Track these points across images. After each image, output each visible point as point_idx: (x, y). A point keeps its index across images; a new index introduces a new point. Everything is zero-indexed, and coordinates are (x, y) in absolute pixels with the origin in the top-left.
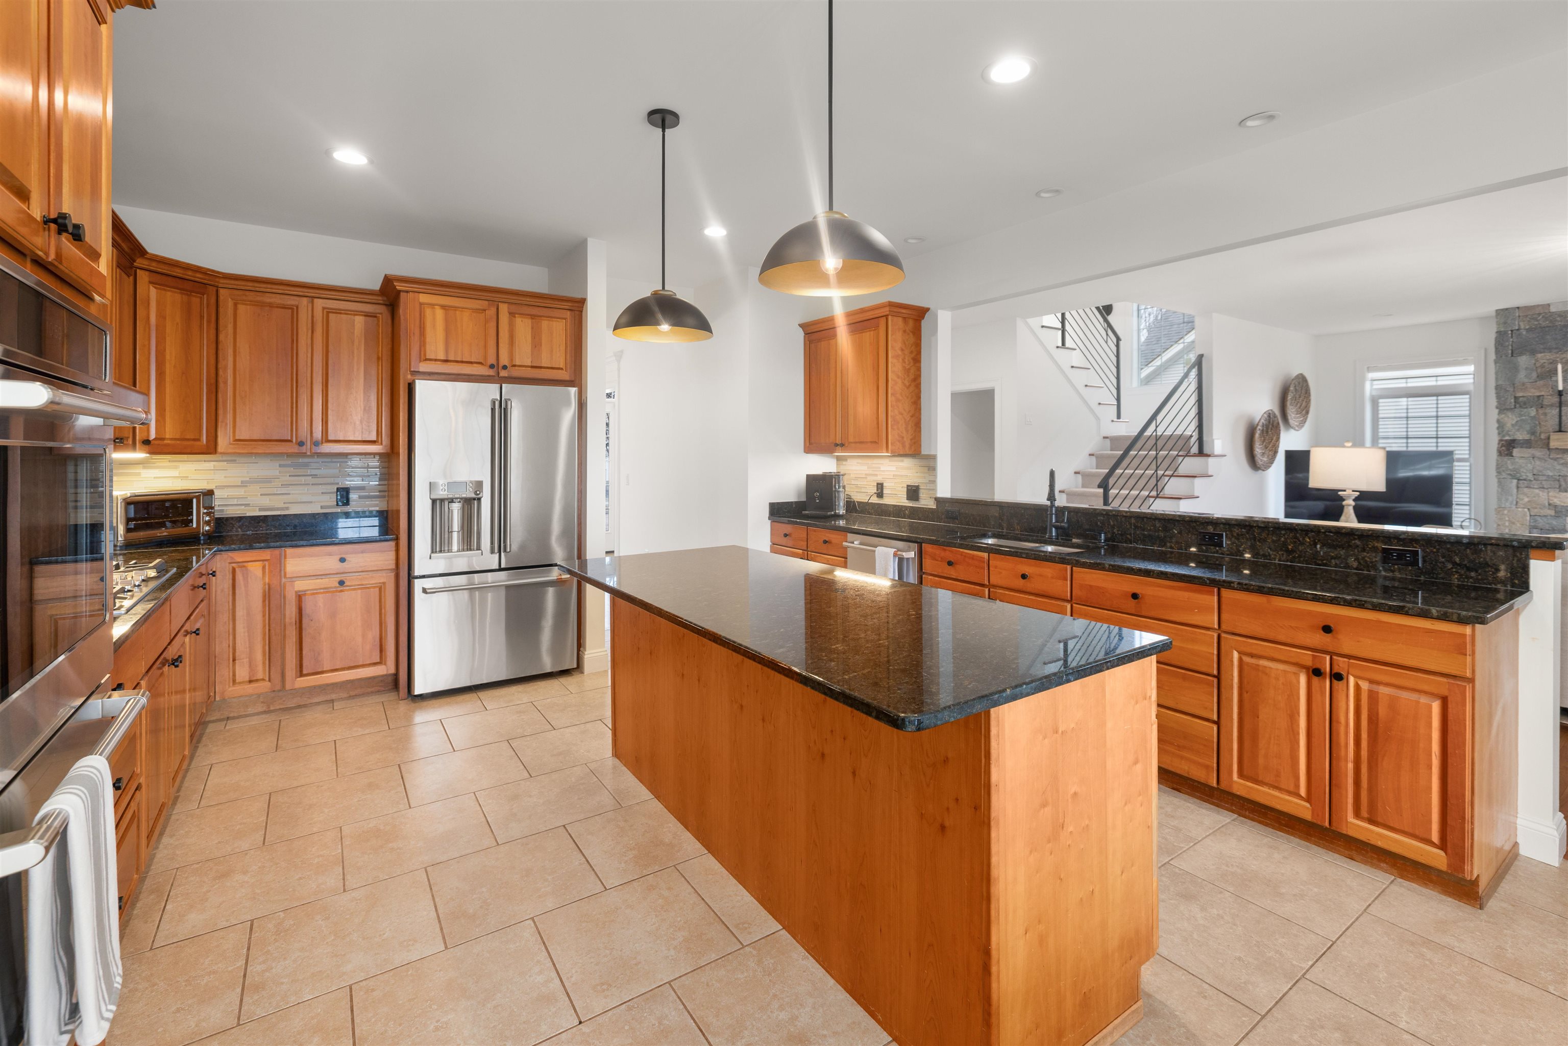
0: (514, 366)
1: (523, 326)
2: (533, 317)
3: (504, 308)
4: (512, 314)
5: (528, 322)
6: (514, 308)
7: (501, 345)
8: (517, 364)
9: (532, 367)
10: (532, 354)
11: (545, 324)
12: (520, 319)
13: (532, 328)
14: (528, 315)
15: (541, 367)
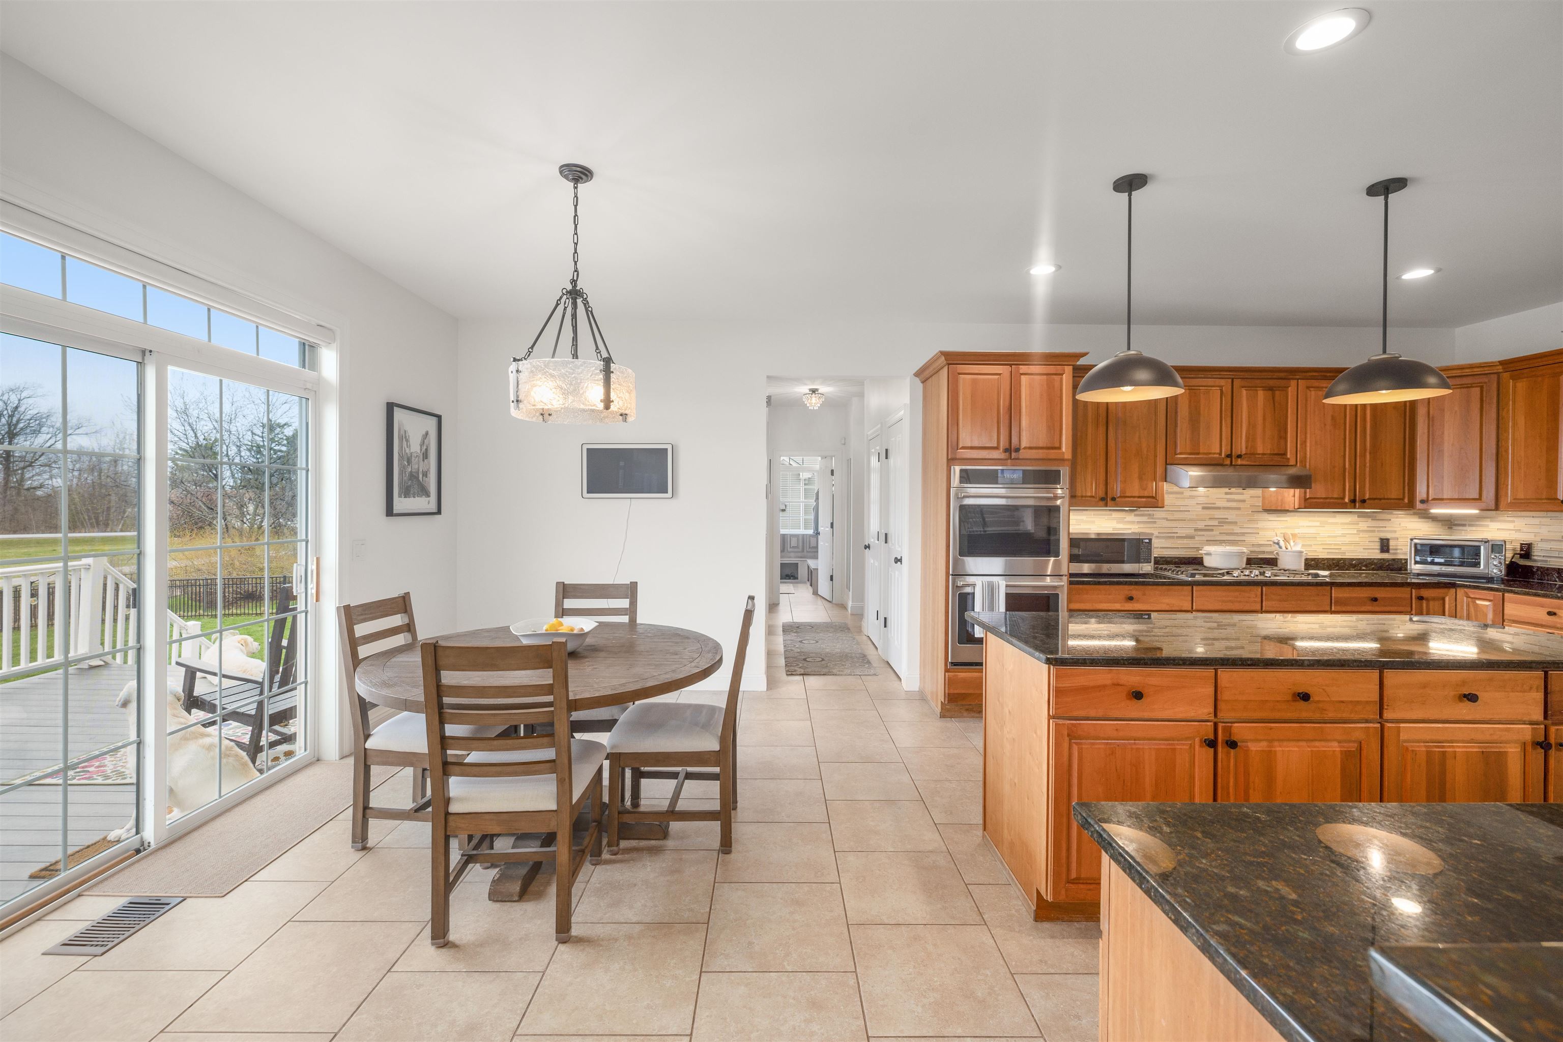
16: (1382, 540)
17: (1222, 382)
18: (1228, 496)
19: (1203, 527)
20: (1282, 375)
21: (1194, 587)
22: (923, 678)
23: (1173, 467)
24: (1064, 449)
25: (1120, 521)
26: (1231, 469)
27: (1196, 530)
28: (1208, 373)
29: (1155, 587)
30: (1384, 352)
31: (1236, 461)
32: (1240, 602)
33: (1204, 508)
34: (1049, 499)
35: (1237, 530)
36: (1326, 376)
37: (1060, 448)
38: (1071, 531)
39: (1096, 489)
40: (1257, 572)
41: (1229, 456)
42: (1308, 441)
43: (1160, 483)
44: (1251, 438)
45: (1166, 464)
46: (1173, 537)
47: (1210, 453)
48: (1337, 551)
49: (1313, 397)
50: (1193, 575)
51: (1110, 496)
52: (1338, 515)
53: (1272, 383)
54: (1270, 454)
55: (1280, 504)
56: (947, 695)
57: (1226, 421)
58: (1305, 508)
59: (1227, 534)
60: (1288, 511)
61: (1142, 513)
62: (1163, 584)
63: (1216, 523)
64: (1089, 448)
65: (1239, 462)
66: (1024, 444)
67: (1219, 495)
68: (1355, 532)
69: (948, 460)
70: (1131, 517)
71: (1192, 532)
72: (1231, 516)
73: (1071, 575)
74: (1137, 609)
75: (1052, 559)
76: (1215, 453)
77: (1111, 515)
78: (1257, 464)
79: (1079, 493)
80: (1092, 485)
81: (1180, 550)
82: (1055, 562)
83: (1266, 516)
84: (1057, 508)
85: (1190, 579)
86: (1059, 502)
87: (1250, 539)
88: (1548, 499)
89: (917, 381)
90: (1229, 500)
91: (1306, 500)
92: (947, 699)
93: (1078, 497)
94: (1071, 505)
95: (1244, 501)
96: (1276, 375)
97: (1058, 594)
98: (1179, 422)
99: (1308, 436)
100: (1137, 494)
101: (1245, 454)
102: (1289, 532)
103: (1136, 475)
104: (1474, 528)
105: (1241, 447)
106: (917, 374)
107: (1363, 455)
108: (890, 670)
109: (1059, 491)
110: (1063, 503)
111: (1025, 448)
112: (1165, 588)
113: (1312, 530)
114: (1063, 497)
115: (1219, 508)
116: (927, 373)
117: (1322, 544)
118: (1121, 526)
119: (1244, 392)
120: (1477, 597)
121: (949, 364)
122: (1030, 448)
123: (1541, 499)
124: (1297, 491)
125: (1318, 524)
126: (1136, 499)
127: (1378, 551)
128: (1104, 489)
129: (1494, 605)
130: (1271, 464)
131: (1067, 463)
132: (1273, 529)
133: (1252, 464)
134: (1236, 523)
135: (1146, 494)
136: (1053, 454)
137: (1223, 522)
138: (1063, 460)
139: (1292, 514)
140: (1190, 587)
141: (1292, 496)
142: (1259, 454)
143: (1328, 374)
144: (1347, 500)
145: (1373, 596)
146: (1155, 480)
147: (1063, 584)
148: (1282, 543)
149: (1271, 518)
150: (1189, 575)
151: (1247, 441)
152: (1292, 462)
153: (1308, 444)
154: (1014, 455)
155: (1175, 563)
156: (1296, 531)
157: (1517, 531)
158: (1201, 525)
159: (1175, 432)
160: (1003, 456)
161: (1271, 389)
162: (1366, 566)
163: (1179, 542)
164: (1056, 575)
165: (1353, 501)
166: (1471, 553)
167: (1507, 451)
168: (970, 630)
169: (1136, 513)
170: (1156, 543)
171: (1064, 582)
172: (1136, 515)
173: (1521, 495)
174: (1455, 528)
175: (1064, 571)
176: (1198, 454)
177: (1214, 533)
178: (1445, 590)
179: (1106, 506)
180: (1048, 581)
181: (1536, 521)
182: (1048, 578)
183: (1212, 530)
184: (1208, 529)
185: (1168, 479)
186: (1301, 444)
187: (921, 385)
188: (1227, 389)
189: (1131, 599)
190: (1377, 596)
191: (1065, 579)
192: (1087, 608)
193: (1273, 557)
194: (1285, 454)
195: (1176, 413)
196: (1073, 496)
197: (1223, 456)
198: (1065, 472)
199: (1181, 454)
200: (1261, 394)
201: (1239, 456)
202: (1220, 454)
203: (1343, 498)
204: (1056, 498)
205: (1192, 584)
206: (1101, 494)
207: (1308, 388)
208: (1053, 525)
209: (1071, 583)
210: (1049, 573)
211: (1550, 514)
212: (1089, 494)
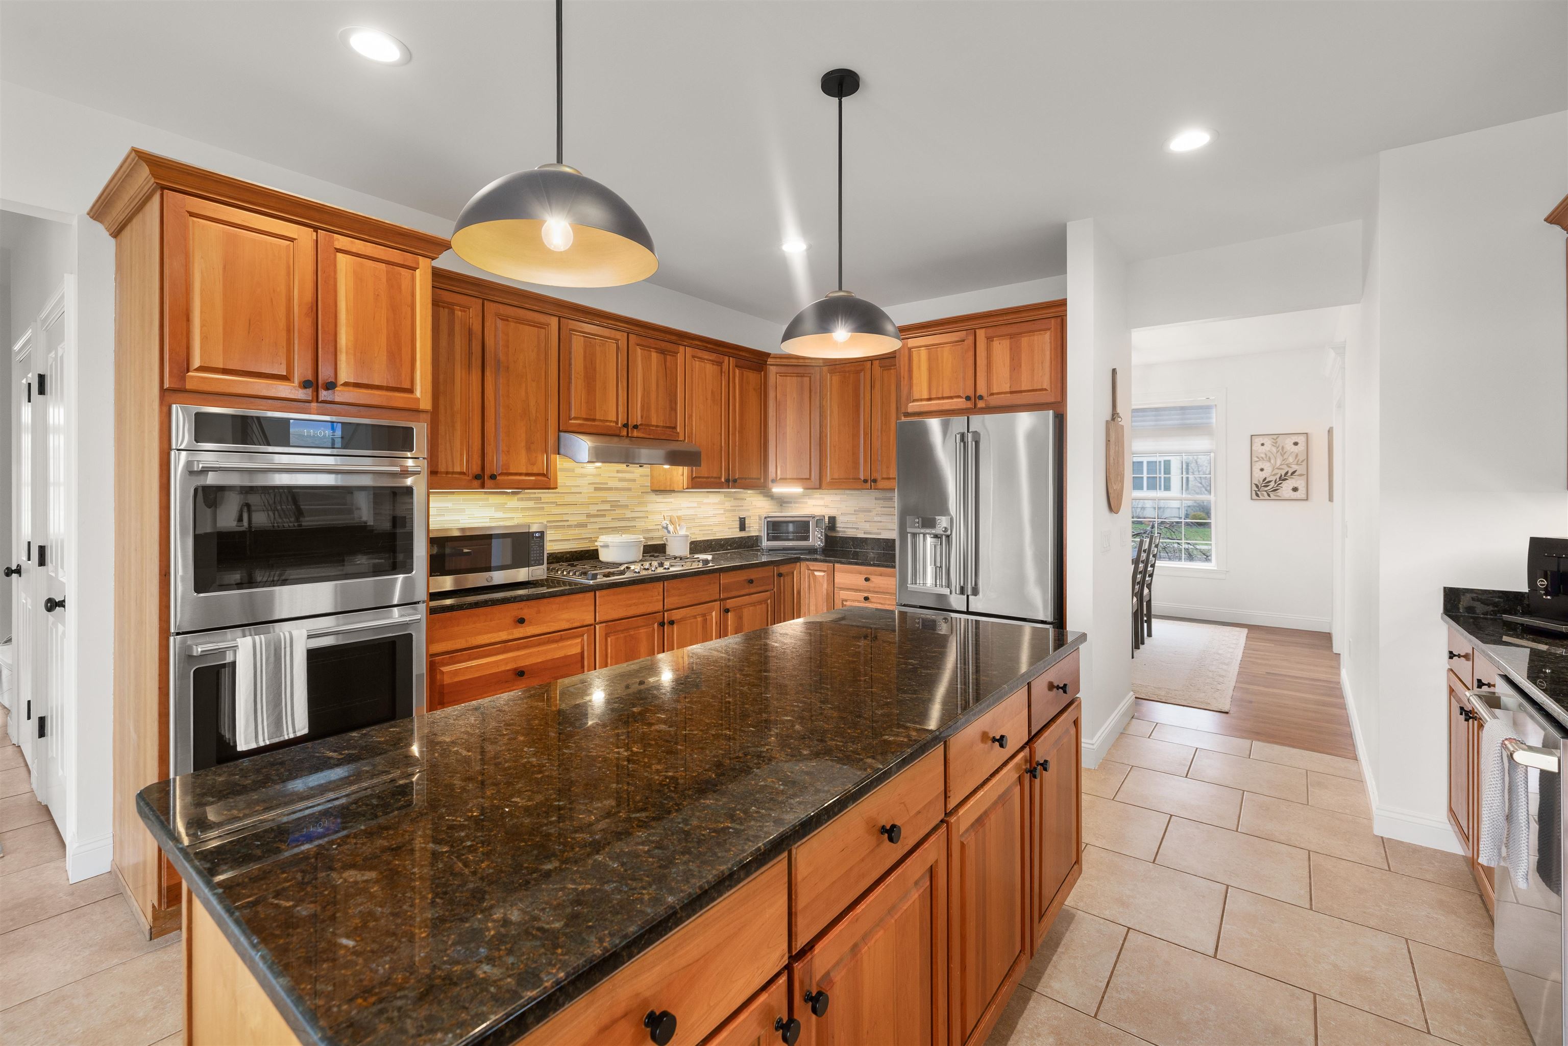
0: (992, 394)
1: (1001, 349)
2: (1011, 336)
3: (981, 334)
4: (990, 339)
5: (1006, 343)
6: (991, 331)
7: (978, 374)
8: (995, 391)
9: (1011, 392)
10: (1011, 378)
11: (1025, 341)
12: (998, 342)
13: (1011, 349)
14: (1007, 335)
15: (1021, 392)
16: (740, 518)
17: (619, 335)
18: (620, 475)
19: (595, 512)
20: (674, 338)
21: (597, 593)
22: (118, 845)
23: (567, 435)
24: (418, 393)
25: (500, 507)
26: (627, 441)
27: (589, 516)
28: (604, 321)
29: (552, 599)
30: (840, 288)
31: (632, 432)
32: (643, 603)
33: (596, 489)
34: (393, 475)
35: (629, 515)
36: (707, 347)
37: (411, 391)
38: (431, 527)
39: (468, 461)
40: (655, 564)
41: (626, 425)
42: (694, 415)
43: (553, 456)
44: (646, 407)
45: (559, 431)
46: (563, 527)
47: (607, 421)
48: (710, 532)
49: (697, 366)
50: (594, 577)
51: (488, 472)
52: (711, 495)
53: (663, 345)
54: (663, 427)
55: (669, 483)
56: (164, 892)
57: (622, 382)
58: (693, 488)
59: (620, 520)
60: (673, 491)
61: (528, 496)
62: (562, 594)
63: (607, 507)
64: (458, 401)
65: (636, 433)
66: (344, 375)
67: (611, 472)
68: (722, 512)
69: (163, 391)
70: (513, 502)
71: (583, 518)
72: (622, 498)
73: (434, 596)
74: (529, 634)
75: (401, 577)
76: (611, 421)
77: (487, 500)
78: (652, 437)
79: (442, 468)
80: (462, 455)
81: (571, 542)
82: (406, 582)
83: (654, 497)
84: (409, 491)
85: (591, 582)
86: (409, 481)
87: (640, 524)
88: (853, 479)
89: (100, 231)
90: (621, 480)
91: (693, 479)
92: (164, 900)
93: (441, 473)
94: (431, 485)
95: (634, 480)
96: (668, 337)
97: (410, 635)
98: (573, 377)
99: (694, 409)
100: (524, 471)
101: (641, 425)
102: (675, 514)
103: (523, 444)
104: (797, 505)
105: (637, 417)
106: (99, 212)
107: (734, 434)
108: (50, 828)
109: (410, 463)
110: (415, 482)
111: (346, 384)
112: (564, 598)
113: (691, 512)
114: (418, 473)
115: (610, 489)
116: (119, 211)
117: (700, 526)
118: (500, 515)
119: (639, 351)
120: (816, 569)
121: (163, 188)
122: (357, 385)
123: (849, 479)
124: (686, 468)
125: (695, 505)
126: (524, 478)
127: (738, 530)
128: (480, 463)
129: (828, 575)
130: (664, 438)
131: (423, 416)
132: (660, 512)
133: (648, 437)
134: (627, 506)
135: (535, 471)
136: (399, 399)
137: (615, 505)
138: (418, 411)
139: (679, 494)
140: (593, 593)
141: (680, 474)
142: (653, 426)
143: (709, 346)
144: (723, 480)
145: (749, 578)
146: (547, 452)
147: (418, 617)
148: (671, 528)
149: (658, 500)
150: (590, 577)
151: (642, 410)
152: (681, 438)
153: (694, 419)
154: (324, 395)
155: (567, 560)
156: (680, 513)
157: (826, 506)
158: (593, 509)
159: (569, 389)
160: (301, 394)
161: (662, 352)
162: (730, 545)
163: (570, 532)
164: (408, 604)
165: (728, 481)
166: (802, 528)
167: (826, 436)
168: (227, 735)
169: (520, 496)
170: (549, 536)
171: (420, 614)
172: (518, 500)
173: (836, 476)
174: (784, 505)
175: (421, 594)
176: (594, 420)
177: (607, 519)
178: (792, 565)
179: (483, 487)
180: (396, 616)
181: (837, 498)
182: (395, 609)
183: (604, 516)
184: (601, 514)
185: (562, 451)
186: (689, 418)
187: (112, 241)
188: (623, 344)
189: (521, 621)
190: (752, 577)
191: (422, 607)
192: (459, 646)
193: (663, 542)
194: (675, 428)
195: (570, 364)
196: (433, 472)
197: (620, 425)
198: (420, 432)
199: (575, 418)
200: (654, 355)
201: (635, 427)
202: (617, 423)
203: (720, 478)
204: (405, 473)
205: (594, 589)
206: (476, 469)
207: (693, 357)
208: (399, 513)
209: (432, 611)
210: (395, 602)
211: (848, 492)
212: (457, 469)
